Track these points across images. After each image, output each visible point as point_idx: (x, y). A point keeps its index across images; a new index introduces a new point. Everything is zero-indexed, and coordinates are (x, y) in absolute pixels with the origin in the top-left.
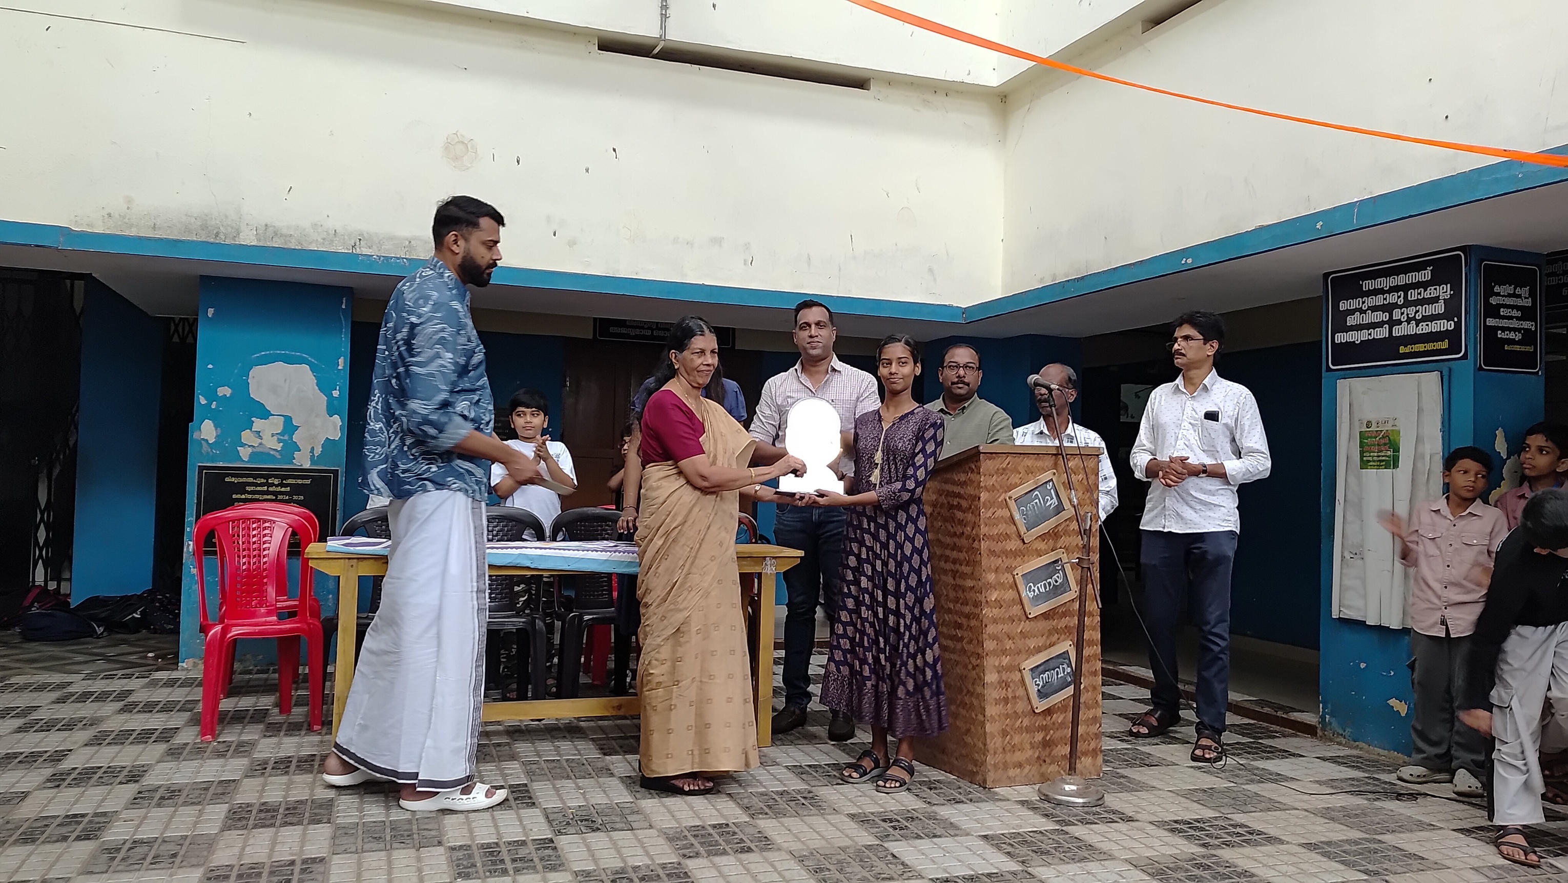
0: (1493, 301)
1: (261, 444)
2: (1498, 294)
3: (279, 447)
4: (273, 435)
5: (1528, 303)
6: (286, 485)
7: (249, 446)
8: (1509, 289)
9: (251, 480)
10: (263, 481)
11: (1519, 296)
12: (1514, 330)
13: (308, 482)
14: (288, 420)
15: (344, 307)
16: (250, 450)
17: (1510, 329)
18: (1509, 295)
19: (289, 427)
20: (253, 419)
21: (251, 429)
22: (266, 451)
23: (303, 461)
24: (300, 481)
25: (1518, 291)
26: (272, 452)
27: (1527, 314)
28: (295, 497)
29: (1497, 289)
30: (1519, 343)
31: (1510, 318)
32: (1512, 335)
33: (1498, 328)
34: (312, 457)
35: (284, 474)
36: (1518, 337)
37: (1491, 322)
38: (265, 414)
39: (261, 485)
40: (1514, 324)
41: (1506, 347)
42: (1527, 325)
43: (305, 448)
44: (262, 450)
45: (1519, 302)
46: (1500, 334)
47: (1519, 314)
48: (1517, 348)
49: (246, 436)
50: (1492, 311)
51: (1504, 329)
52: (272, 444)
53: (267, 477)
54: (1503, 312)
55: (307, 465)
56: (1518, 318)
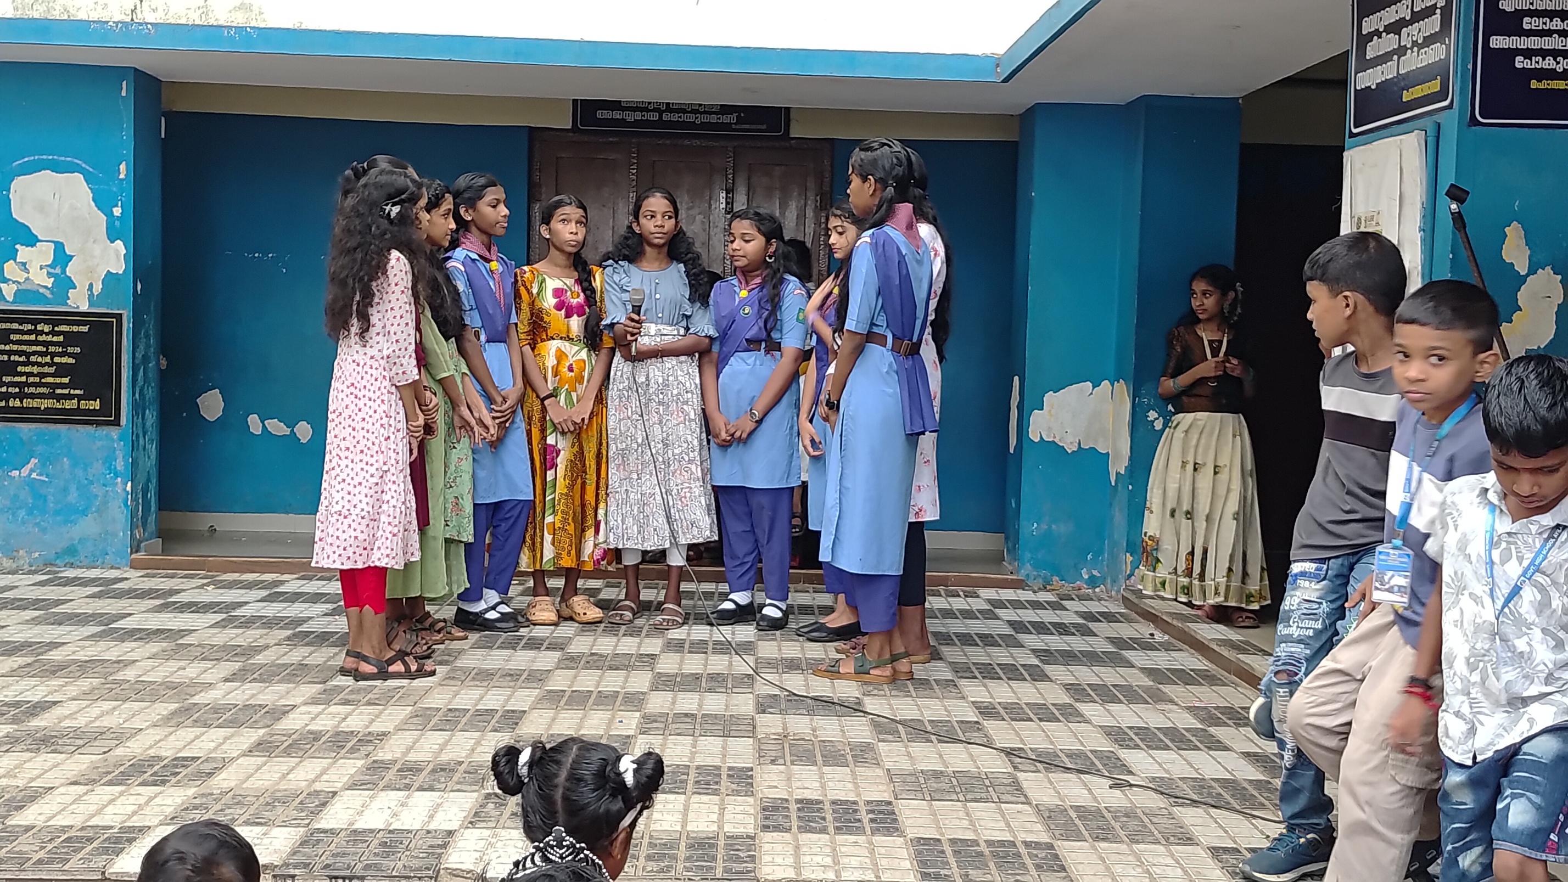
1: (27, 279)
3: (49, 282)
4: (41, 268)
6: (59, 334)
7: (14, 282)
9: (15, 326)
10: (30, 327)
13: (85, 329)
14: (59, 247)
15: (124, 94)
16: (15, 287)
19: (61, 257)
20: (18, 246)
21: (15, 260)
22: (35, 288)
23: (79, 302)
24: (75, 329)
26: (41, 290)
28: (70, 350)
34: (91, 296)
35: (54, 318)
38: (32, 240)
39: (29, 332)
43: (81, 284)
44: (29, 287)
49: (10, 268)
52: (42, 279)
53: (35, 322)
55: (84, 308)
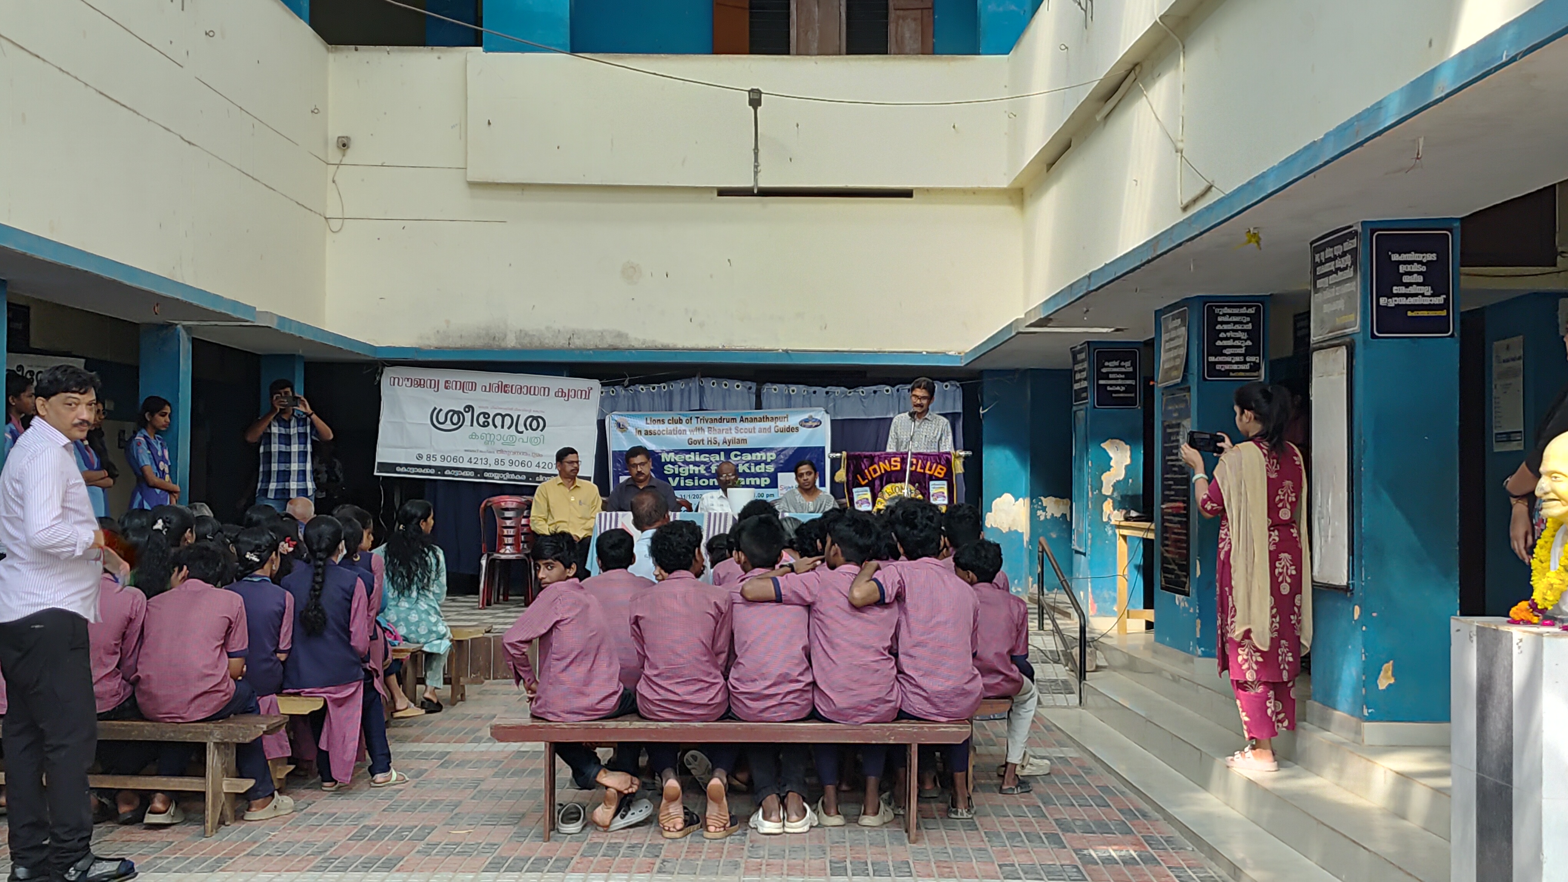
0: (1104, 370)
2: (1108, 367)
5: (1131, 369)
8: (1117, 363)
11: (1124, 367)
12: (1120, 385)
17: (1116, 385)
18: (1116, 367)
25: (1123, 364)
27: (1128, 376)
29: (1106, 364)
30: (1123, 392)
31: (1117, 379)
32: (1118, 388)
33: (1106, 385)
36: (1123, 388)
37: (1101, 382)
40: (1120, 382)
41: (1114, 395)
42: (1128, 382)
45: (1123, 370)
46: (1109, 388)
47: (1123, 376)
48: (1122, 395)
50: (1106, 376)
51: (1111, 385)
54: (1111, 376)
56: (1122, 379)
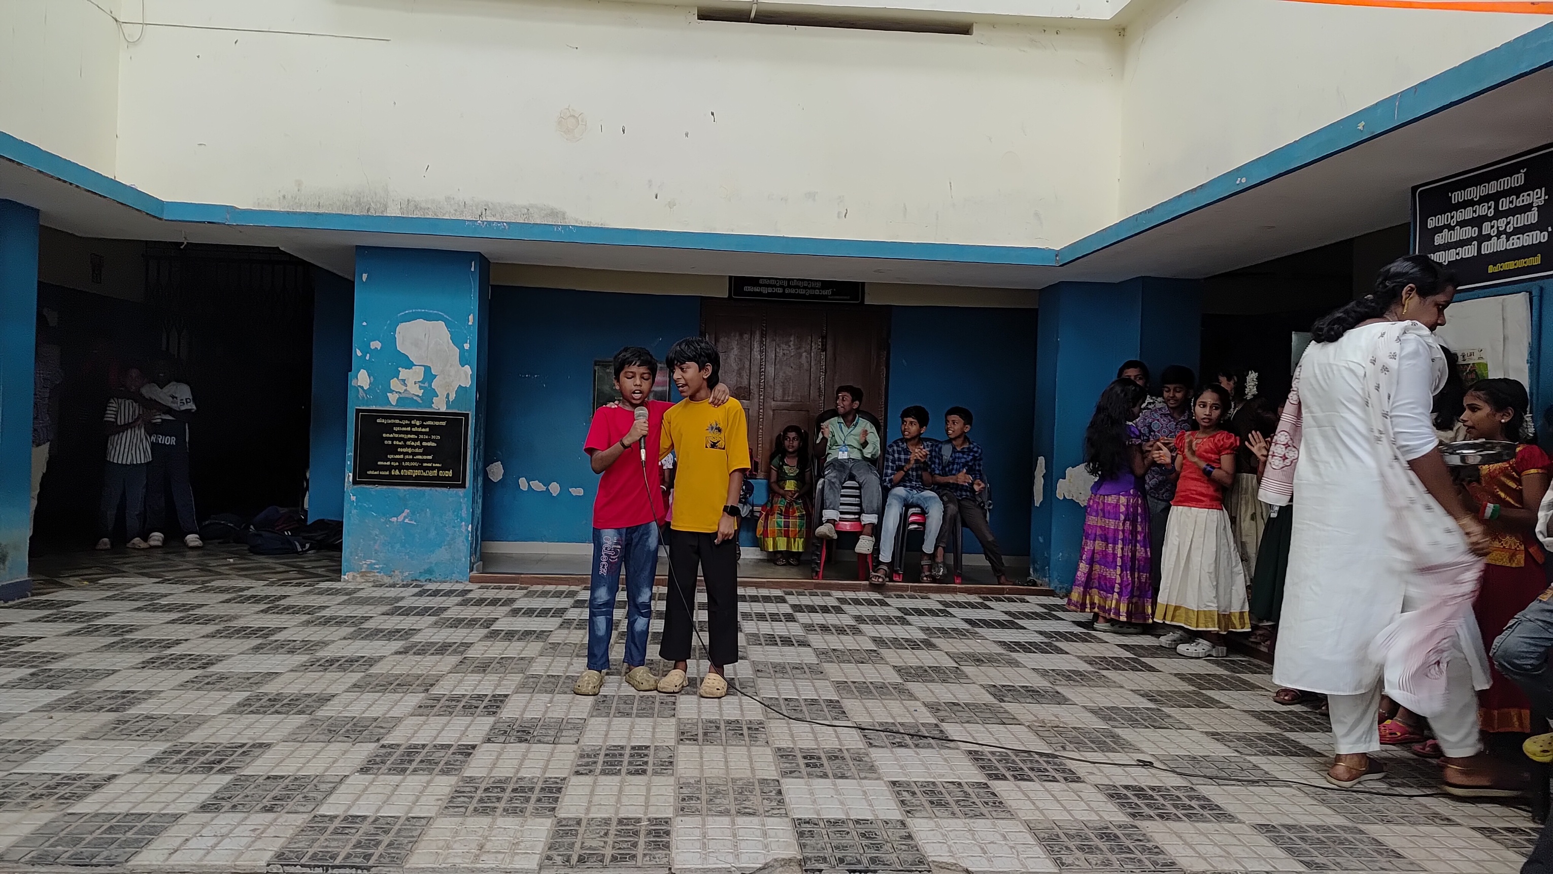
1: (406, 390)
3: (420, 393)
4: (415, 383)
6: (425, 427)
7: (397, 392)
9: (397, 421)
10: (407, 422)
13: (444, 423)
14: (427, 369)
15: (473, 269)
16: (397, 396)
19: (429, 375)
20: (400, 369)
21: (398, 378)
22: (410, 396)
23: (439, 405)
24: (437, 423)
26: (415, 398)
28: (433, 437)
34: (448, 402)
35: (424, 416)
38: (409, 365)
39: (406, 426)
43: (442, 393)
44: (407, 396)
49: (394, 384)
52: (415, 390)
53: (410, 419)
55: (443, 409)
